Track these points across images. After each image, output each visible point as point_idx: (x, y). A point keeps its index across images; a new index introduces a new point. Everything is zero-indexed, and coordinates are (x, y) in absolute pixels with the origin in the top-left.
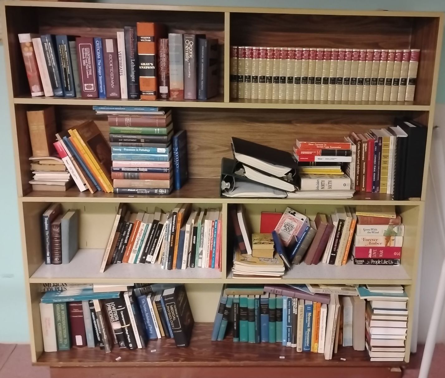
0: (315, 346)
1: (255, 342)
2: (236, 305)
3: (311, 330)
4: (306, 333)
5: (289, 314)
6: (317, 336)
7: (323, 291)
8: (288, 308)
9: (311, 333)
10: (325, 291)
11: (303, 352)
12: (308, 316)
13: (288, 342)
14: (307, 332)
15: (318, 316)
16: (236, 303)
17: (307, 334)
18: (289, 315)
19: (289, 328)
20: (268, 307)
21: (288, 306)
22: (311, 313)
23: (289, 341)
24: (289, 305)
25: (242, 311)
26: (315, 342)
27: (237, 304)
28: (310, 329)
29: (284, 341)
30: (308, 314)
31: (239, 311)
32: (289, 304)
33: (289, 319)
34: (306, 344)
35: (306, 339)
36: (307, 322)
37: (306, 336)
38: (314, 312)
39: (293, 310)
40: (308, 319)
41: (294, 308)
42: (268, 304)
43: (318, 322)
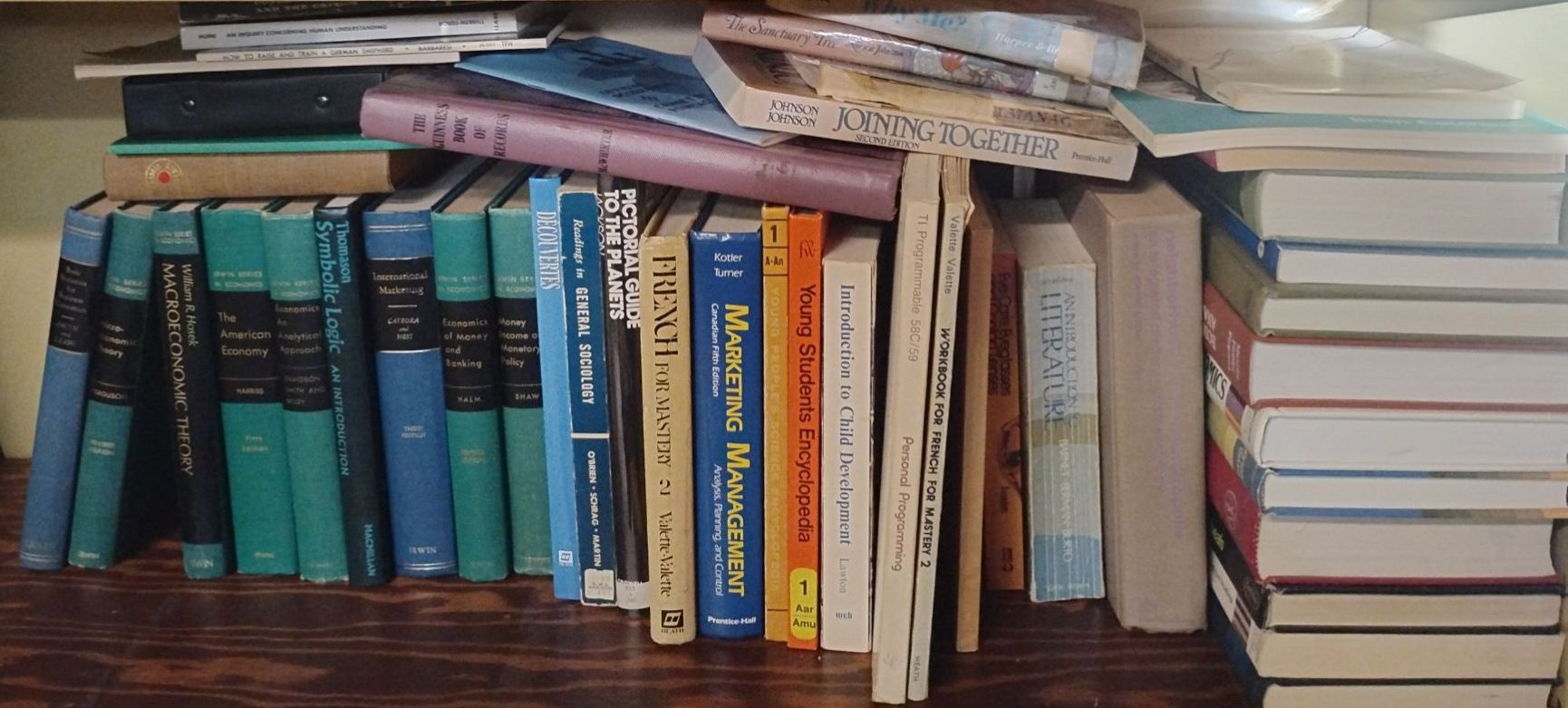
0: (796, 588)
1: (346, 579)
2: (178, 273)
3: (757, 456)
4: (717, 484)
5: (583, 328)
6: (804, 509)
7: (844, 118)
8: (570, 283)
9: (755, 479)
10: (855, 119)
11: (703, 644)
12: (724, 338)
13: (588, 572)
14: (726, 476)
15: (806, 326)
16: (178, 260)
17: (725, 489)
18: (584, 340)
19: (591, 454)
20: (430, 285)
21: (569, 267)
22: (745, 310)
23: (598, 562)
24: (578, 255)
25: (229, 327)
26: (794, 561)
27: (187, 268)
28: (746, 448)
29: (566, 557)
30: (722, 312)
31: (209, 327)
32: (579, 243)
33: (587, 373)
34: (726, 577)
35: (717, 537)
36: (722, 385)
37: (719, 508)
38: (774, 294)
39: (606, 287)
40: (723, 364)
41: (614, 274)
42: (427, 265)
43: (806, 386)
